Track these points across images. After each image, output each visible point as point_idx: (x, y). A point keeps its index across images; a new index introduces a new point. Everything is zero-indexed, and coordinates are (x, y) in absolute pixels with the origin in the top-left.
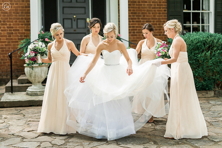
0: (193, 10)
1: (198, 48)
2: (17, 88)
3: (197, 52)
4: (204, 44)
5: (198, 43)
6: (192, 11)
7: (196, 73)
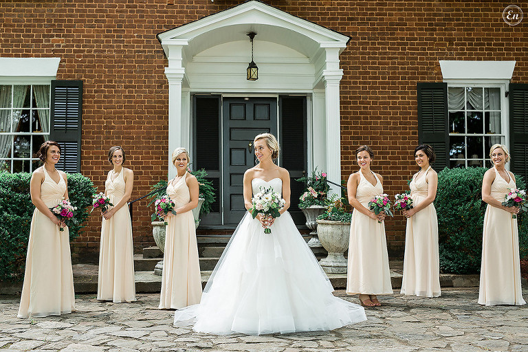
0: (468, 133)
1: (458, 195)
2: (140, 264)
3: (457, 201)
4: (471, 188)
5: (459, 184)
6: (466, 134)
7: (457, 241)
